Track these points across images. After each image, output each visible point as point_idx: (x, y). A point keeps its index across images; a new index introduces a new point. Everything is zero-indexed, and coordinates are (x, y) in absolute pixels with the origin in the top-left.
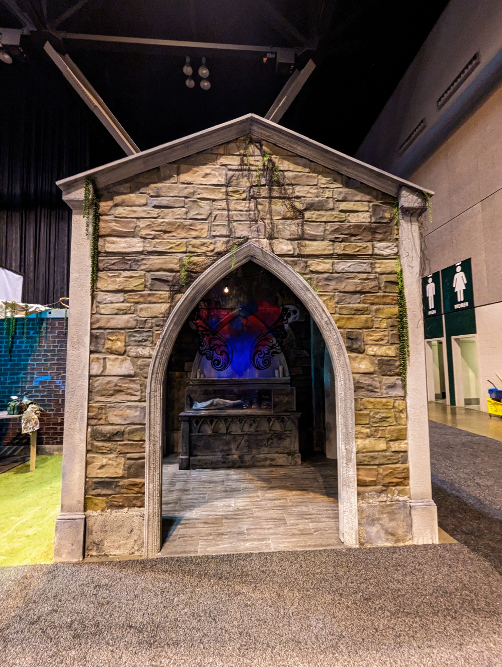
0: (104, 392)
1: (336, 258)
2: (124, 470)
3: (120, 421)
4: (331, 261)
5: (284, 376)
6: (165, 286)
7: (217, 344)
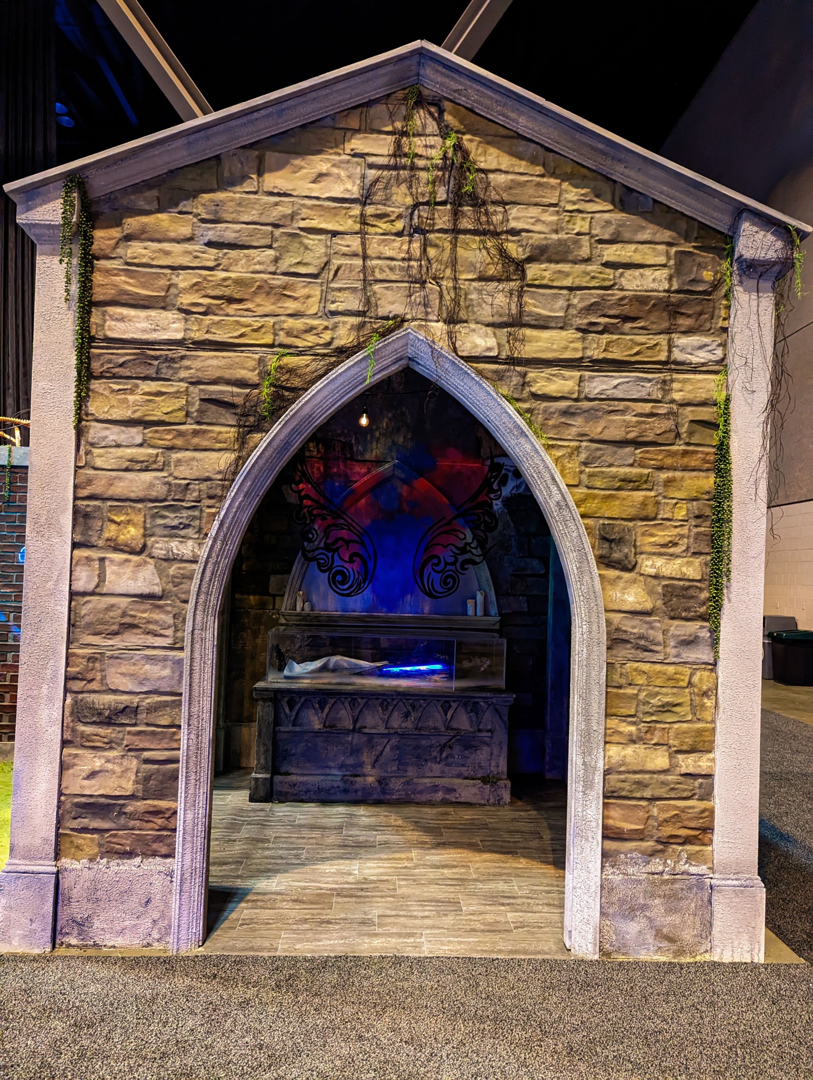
0: (100, 627)
1: (587, 368)
2: (136, 782)
3: (130, 686)
4: (577, 374)
5: (486, 613)
6: (228, 415)
7: (342, 539)
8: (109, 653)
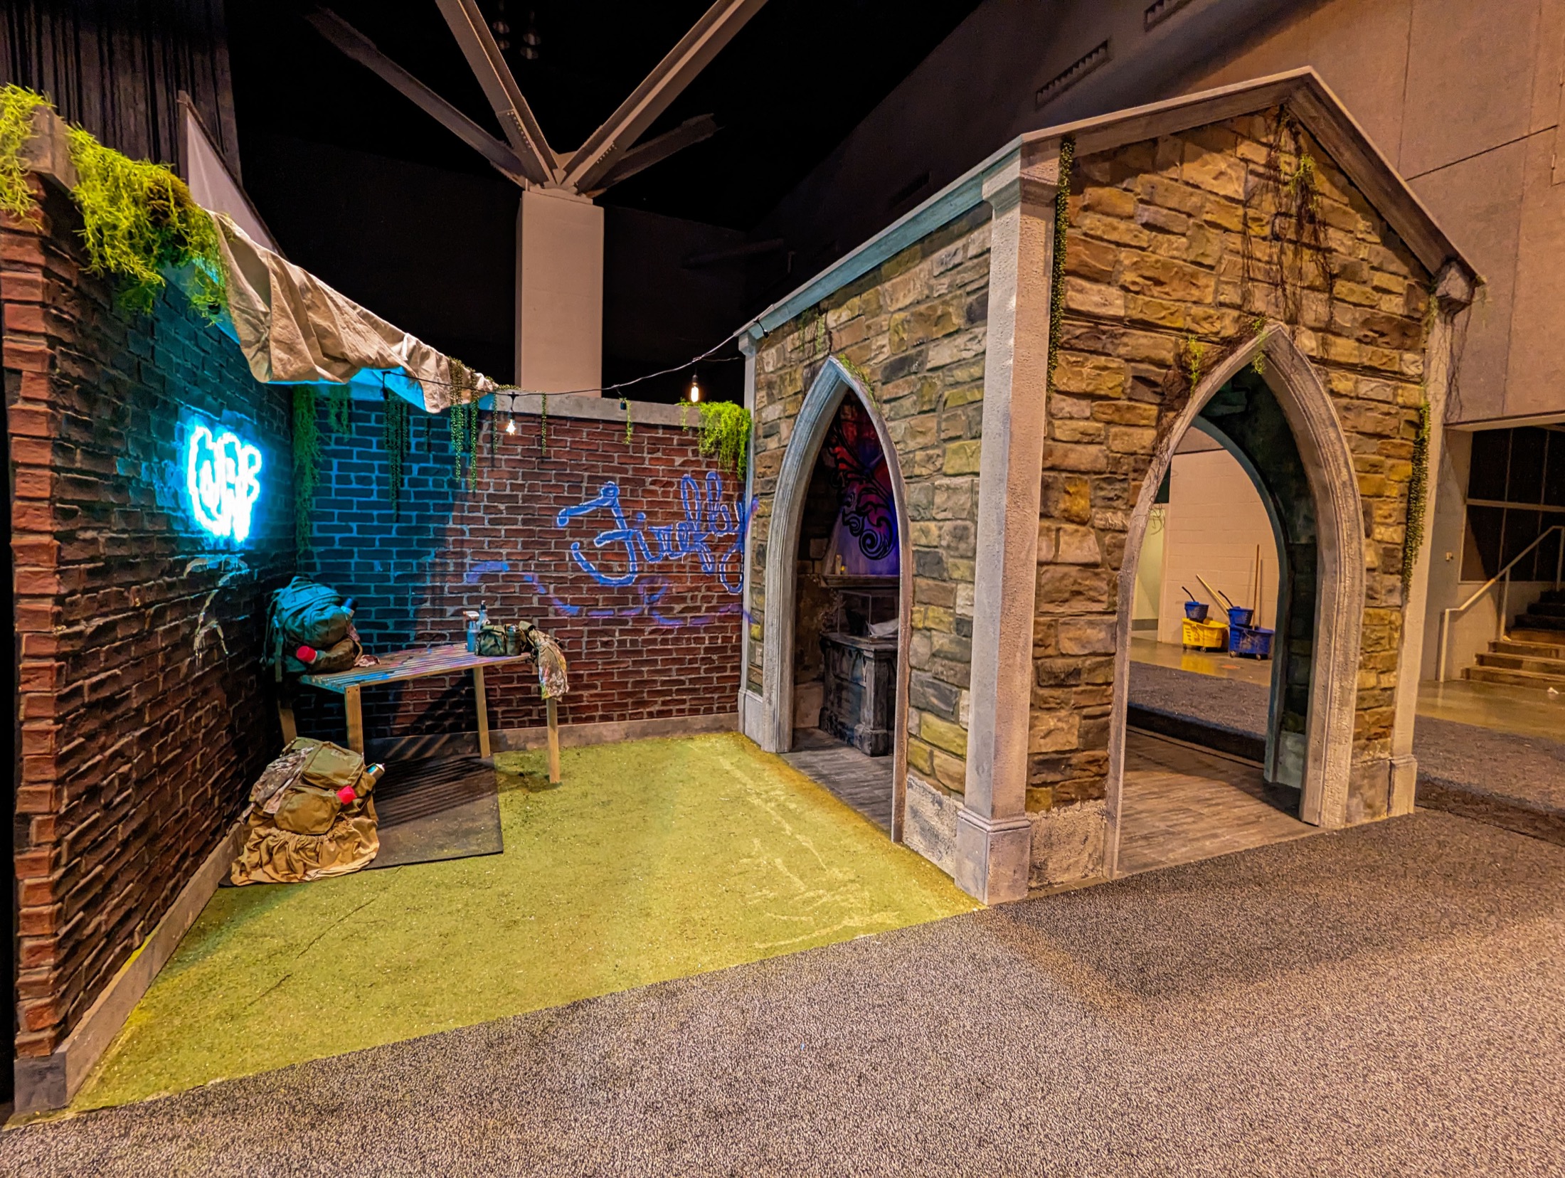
0: (1055, 596)
1: (1359, 373)
2: (1079, 737)
3: (1076, 650)
4: (1354, 376)
6: (1149, 393)
7: (871, 503)
8: (1061, 620)
